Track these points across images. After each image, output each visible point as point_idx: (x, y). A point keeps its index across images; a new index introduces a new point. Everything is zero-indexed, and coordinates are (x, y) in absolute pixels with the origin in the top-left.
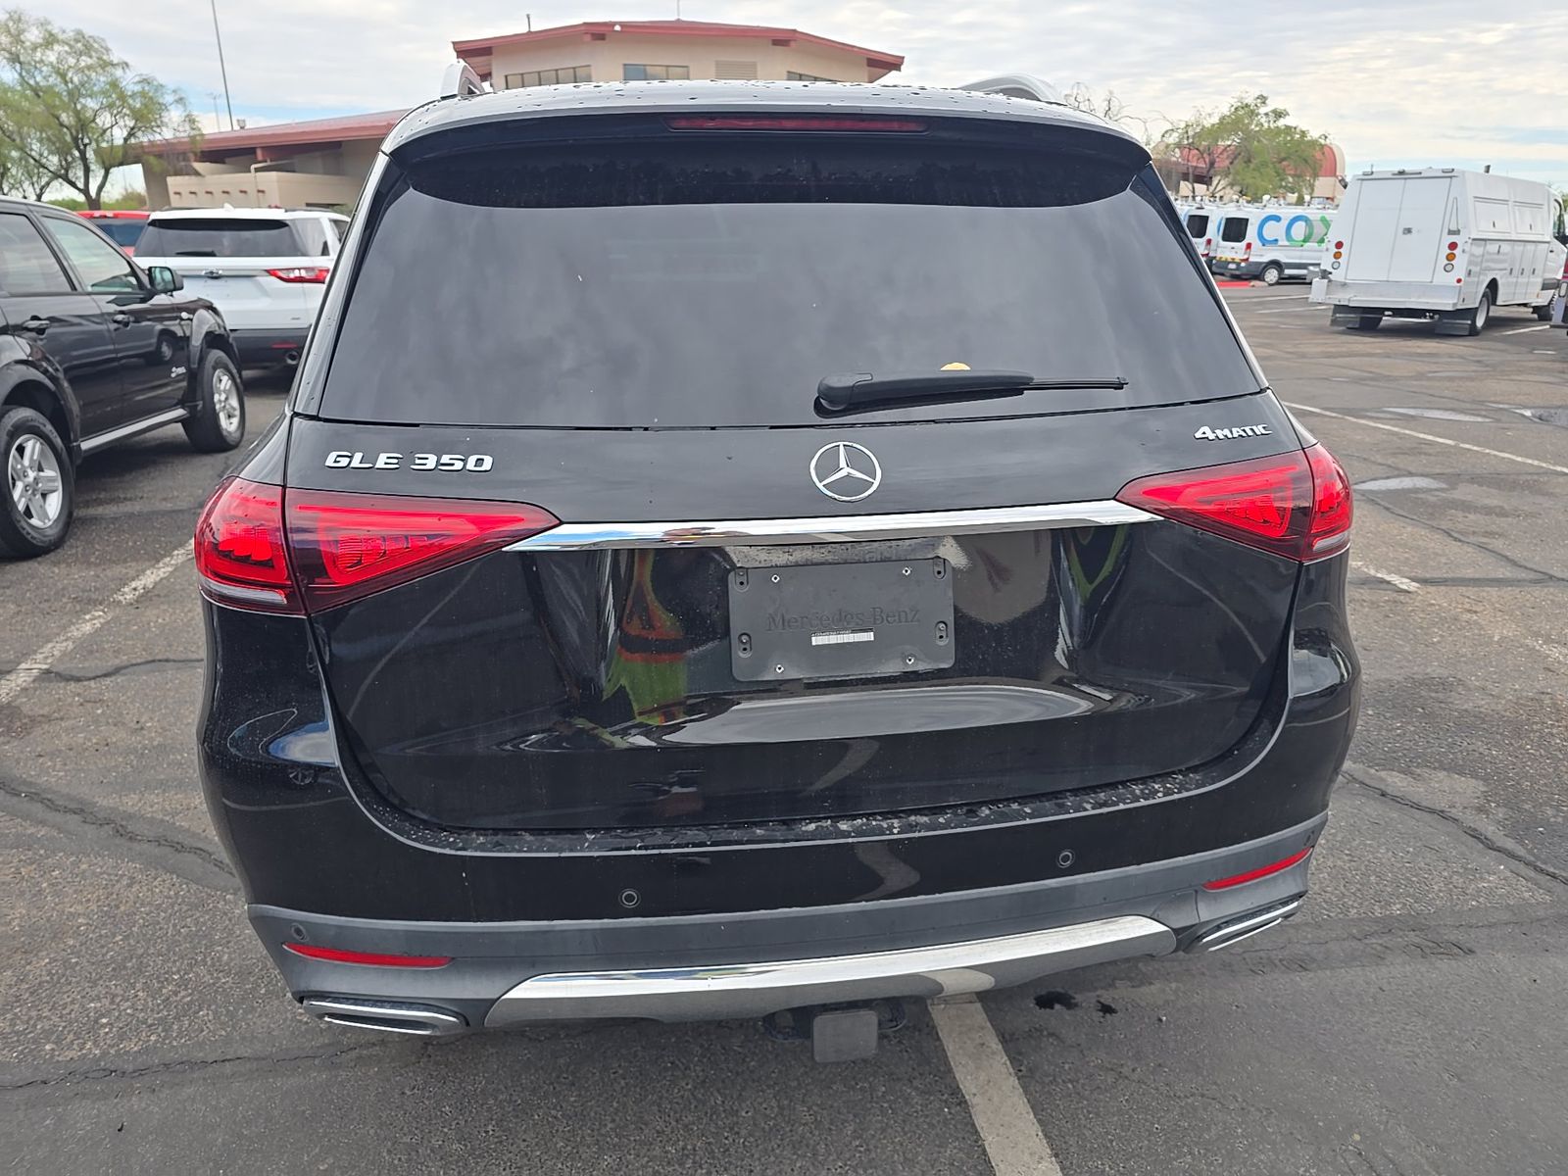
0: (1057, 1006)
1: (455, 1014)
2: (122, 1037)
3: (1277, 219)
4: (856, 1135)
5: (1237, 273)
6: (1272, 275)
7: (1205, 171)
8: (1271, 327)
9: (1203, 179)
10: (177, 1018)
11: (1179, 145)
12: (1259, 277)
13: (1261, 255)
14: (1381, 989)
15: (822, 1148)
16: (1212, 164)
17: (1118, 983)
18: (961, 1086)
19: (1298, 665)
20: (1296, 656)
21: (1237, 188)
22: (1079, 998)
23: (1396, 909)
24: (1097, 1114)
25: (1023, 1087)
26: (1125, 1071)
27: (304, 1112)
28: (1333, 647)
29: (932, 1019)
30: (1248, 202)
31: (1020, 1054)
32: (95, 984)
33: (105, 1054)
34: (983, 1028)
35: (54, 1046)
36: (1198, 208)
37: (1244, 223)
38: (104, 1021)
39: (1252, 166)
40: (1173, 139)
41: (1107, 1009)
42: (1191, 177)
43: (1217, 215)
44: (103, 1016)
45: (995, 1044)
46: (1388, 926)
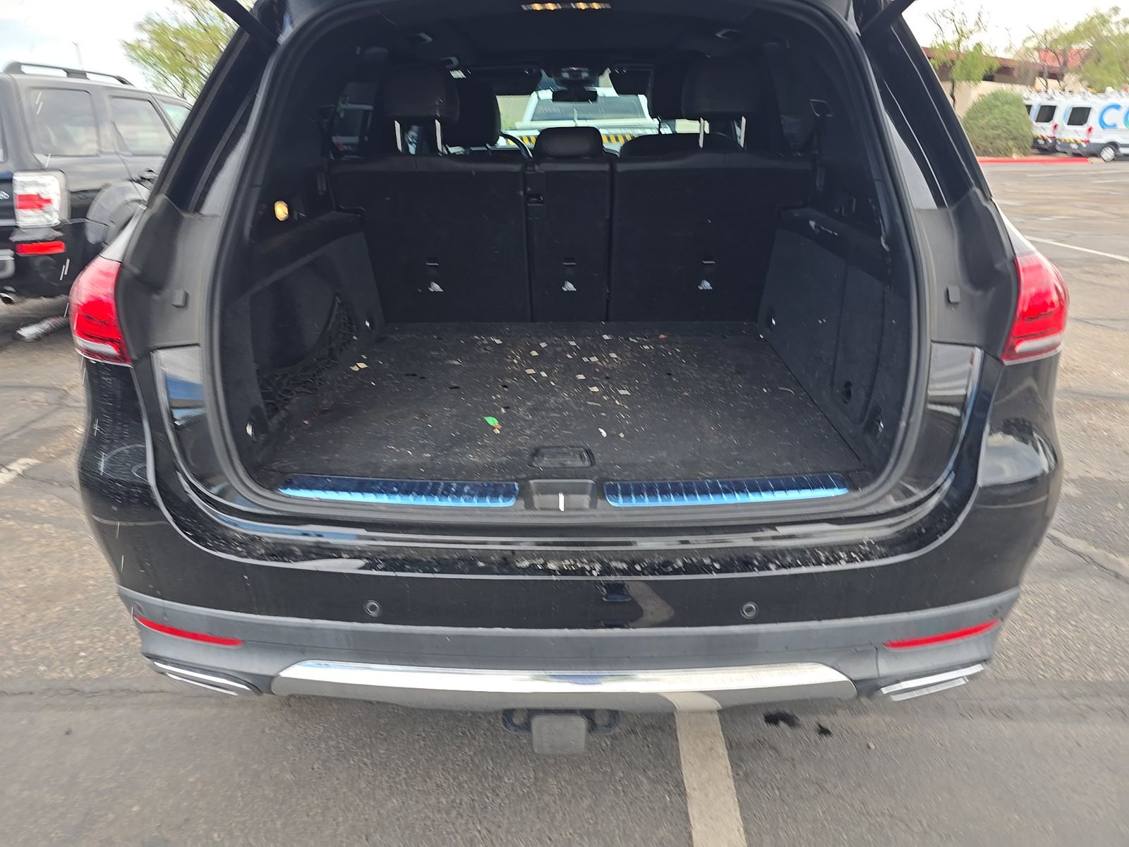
0: (782, 724)
1: (248, 684)
2: (89, 667)
3: (1117, 107)
4: (590, 809)
5: (1079, 152)
6: (1108, 153)
7: (1058, 70)
8: (1102, 194)
9: (1054, 76)
10: (129, 658)
11: (1038, 49)
12: (1096, 154)
13: (1100, 137)
14: (1078, 744)
15: (559, 816)
16: (1065, 64)
17: (840, 712)
18: (685, 782)
19: (993, 450)
20: (992, 440)
21: (1086, 83)
22: (802, 719)
23: (1108, 676)
24: (795, 820)
25: (736, 788)
26: (828, 786)
27: (190, 737)
28: (1035, 435)
29: (675, 723)
30: (1093, 93)
31: (741, 760)
32: (84, 626)
33: (76, 678)
34: (714, 735)
35: (46, 668)
36: (1049, 99)
37: (1087, 111)
38: (83, 654)
39: (1101, 65)
40: (1032, 44)
41: (824, 731)
42: (1046, 74)
43: (1064, 105)
44: (83, 650)
45: (722, 750)
46: (1097, 690)
